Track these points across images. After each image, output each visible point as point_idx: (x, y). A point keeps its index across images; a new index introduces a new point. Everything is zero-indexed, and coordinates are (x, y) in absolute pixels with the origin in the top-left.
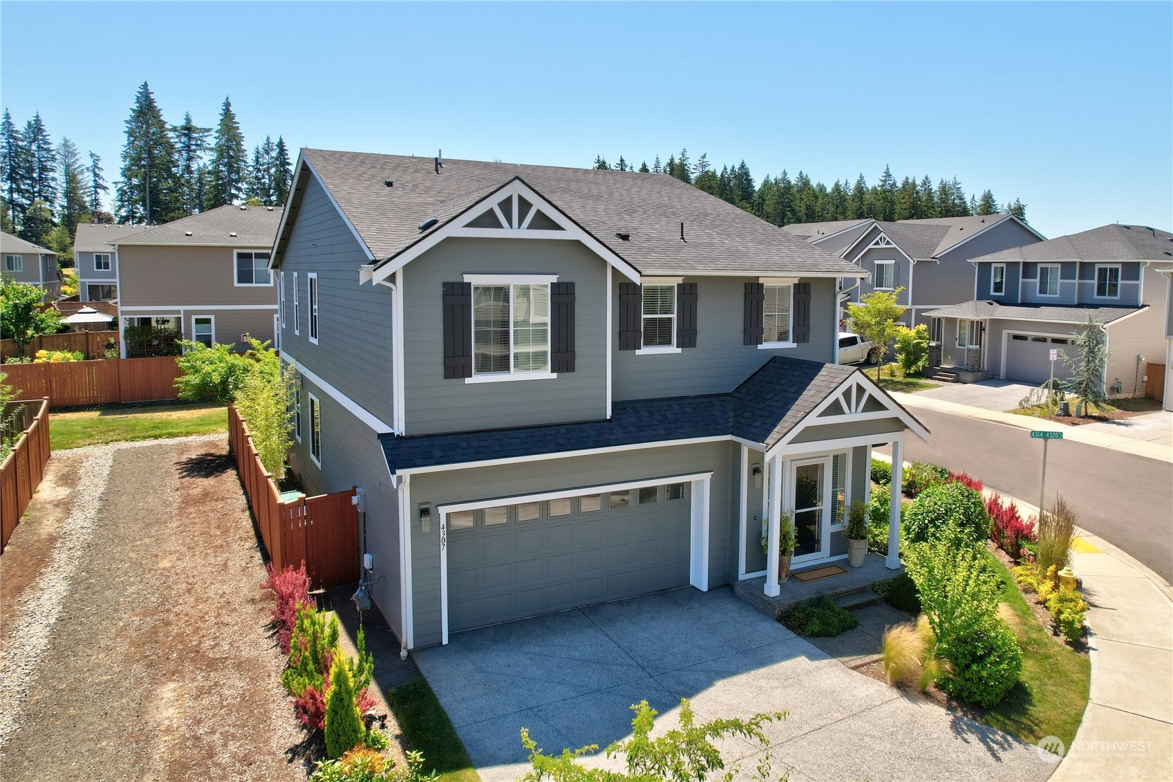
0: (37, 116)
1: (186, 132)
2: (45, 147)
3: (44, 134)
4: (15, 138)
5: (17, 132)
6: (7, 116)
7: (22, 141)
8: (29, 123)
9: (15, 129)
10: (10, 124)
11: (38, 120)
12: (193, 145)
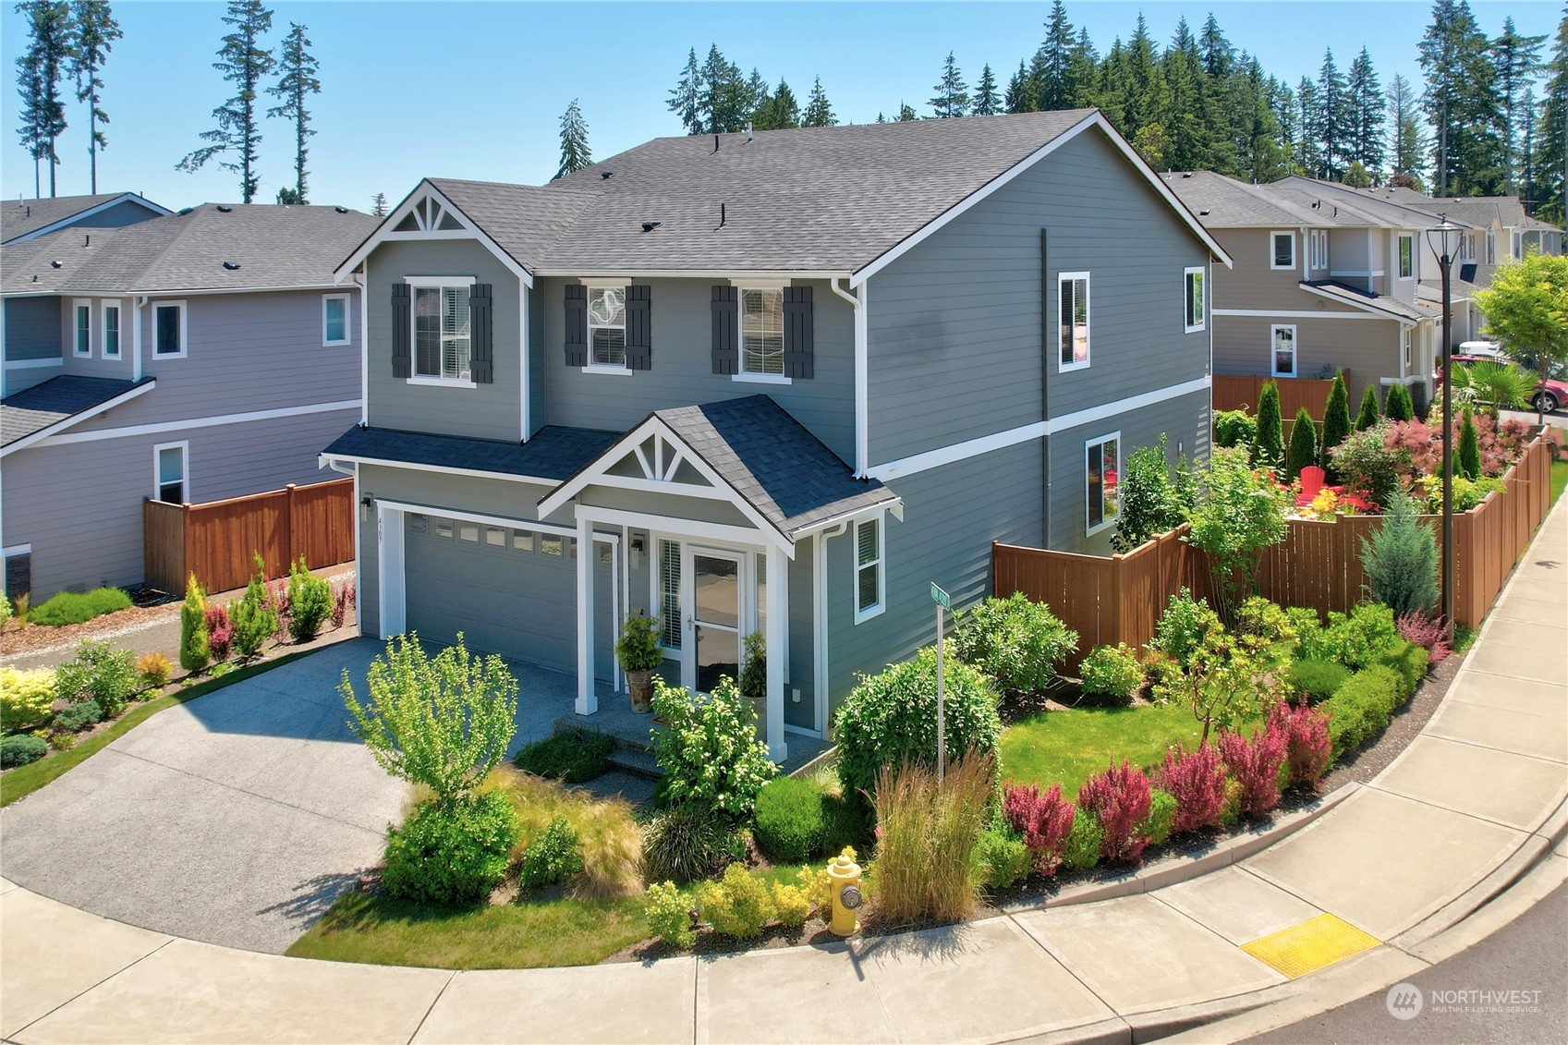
0: (1364, 52)
1: (1505, 47)
2: (1373, 90)
3: (1372, 72)
4: (1336, 84)
5: (1339, 75)
6: (1329, 58)
7: (1345, 86)
8: (1356, 61)
9: (1337, 72)
10: (1331, 66)
11: (1365, 56)
12: (1516, 64)
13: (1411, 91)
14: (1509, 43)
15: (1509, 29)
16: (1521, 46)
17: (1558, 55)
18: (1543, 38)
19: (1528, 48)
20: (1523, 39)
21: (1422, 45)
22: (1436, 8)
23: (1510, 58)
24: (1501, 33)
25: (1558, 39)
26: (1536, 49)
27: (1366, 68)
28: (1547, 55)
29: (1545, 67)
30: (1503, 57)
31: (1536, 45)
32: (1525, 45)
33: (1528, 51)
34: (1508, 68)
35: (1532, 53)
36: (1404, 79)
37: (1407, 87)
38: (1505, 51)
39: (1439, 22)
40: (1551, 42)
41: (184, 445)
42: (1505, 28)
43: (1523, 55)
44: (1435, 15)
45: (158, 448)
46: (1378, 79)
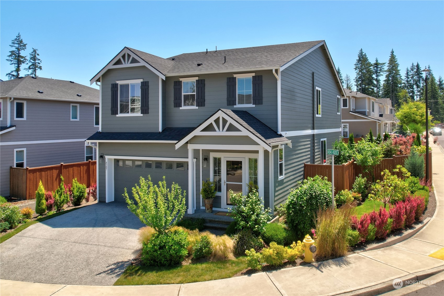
2: (341, 78)
12: (378, 70)
13: (350, 79)
14: (377, 65)
15: (377, 61)
16: (380, 65)
17: (389, 68)
18: (385, 63)
19: (381, 66)
20: (380, 64)
21: (355, 65)
22: (359, 55)
23: (377, 68)
24: (375, 62)
25: (388, 64)
26: (383, 66)
27: (339, 72)
28: (386, 68)
29: (385, 71)
30: (375, 68)
31: (383, 65)
32: (381, 65)
33: (381, 67)
34: (377, 71)
35: (382, 67)
36: (349, 75)
37: (349, 78)
38: (376, 67)
39: (359, 58)
40: (387, 65)
41: (25, 149)
42: (376, 61)
43: (380, 68)
44: (359, 57)
45: (15, 150)
46: (342, 75)
